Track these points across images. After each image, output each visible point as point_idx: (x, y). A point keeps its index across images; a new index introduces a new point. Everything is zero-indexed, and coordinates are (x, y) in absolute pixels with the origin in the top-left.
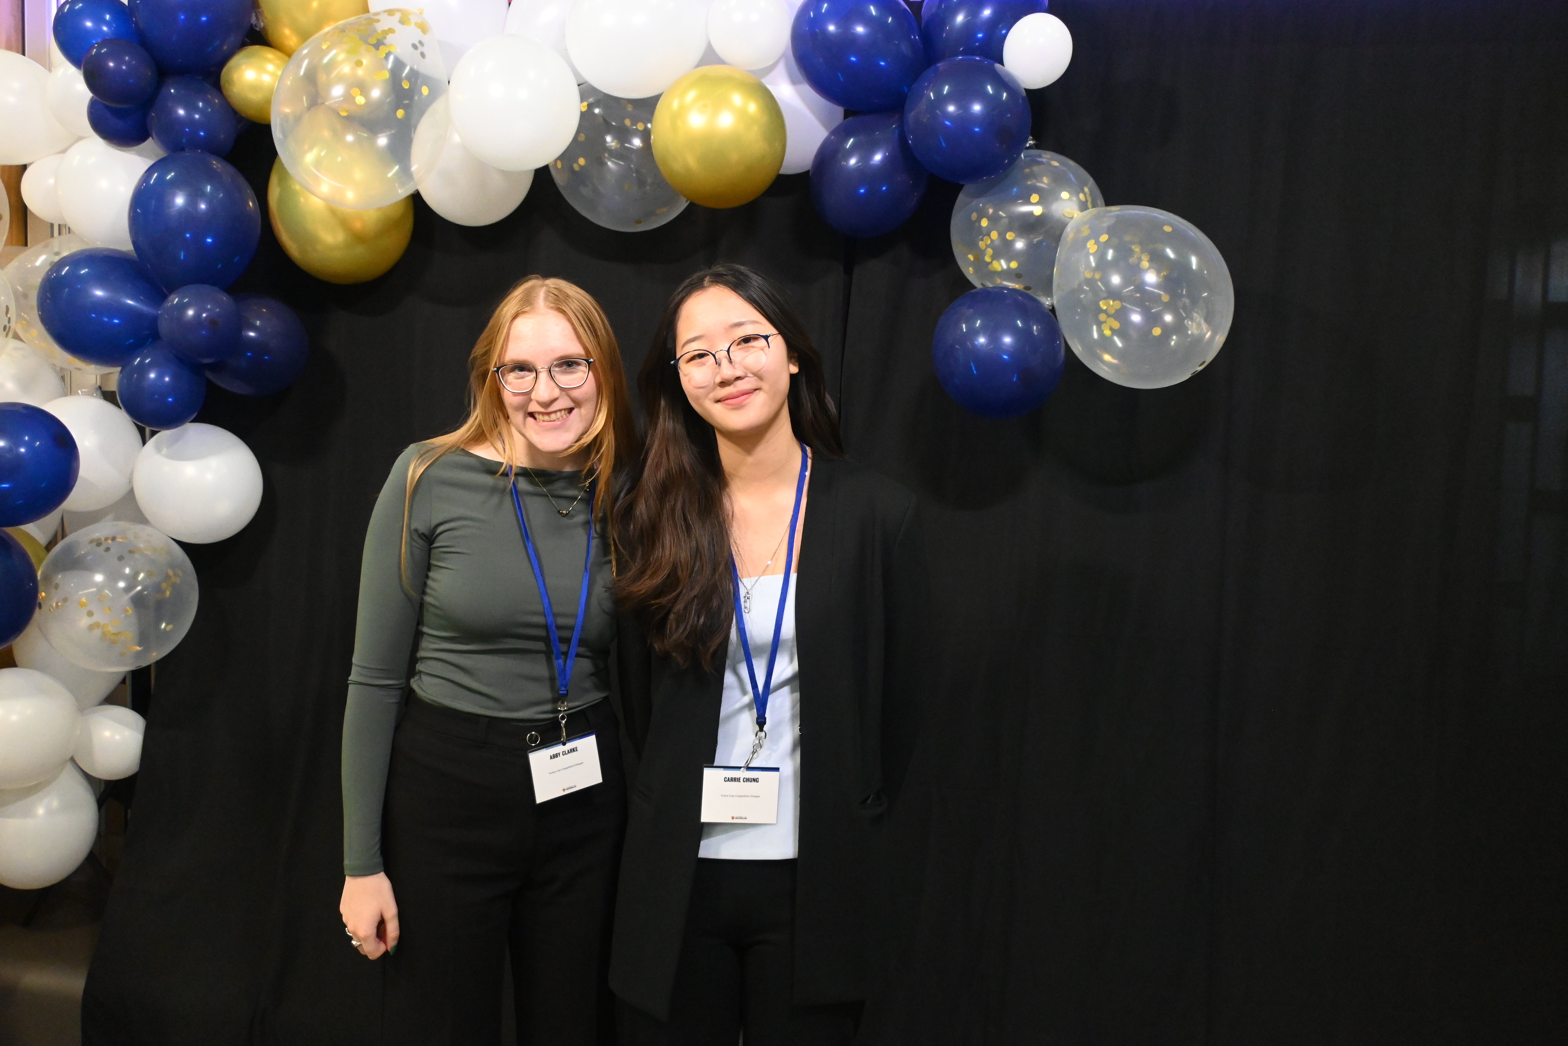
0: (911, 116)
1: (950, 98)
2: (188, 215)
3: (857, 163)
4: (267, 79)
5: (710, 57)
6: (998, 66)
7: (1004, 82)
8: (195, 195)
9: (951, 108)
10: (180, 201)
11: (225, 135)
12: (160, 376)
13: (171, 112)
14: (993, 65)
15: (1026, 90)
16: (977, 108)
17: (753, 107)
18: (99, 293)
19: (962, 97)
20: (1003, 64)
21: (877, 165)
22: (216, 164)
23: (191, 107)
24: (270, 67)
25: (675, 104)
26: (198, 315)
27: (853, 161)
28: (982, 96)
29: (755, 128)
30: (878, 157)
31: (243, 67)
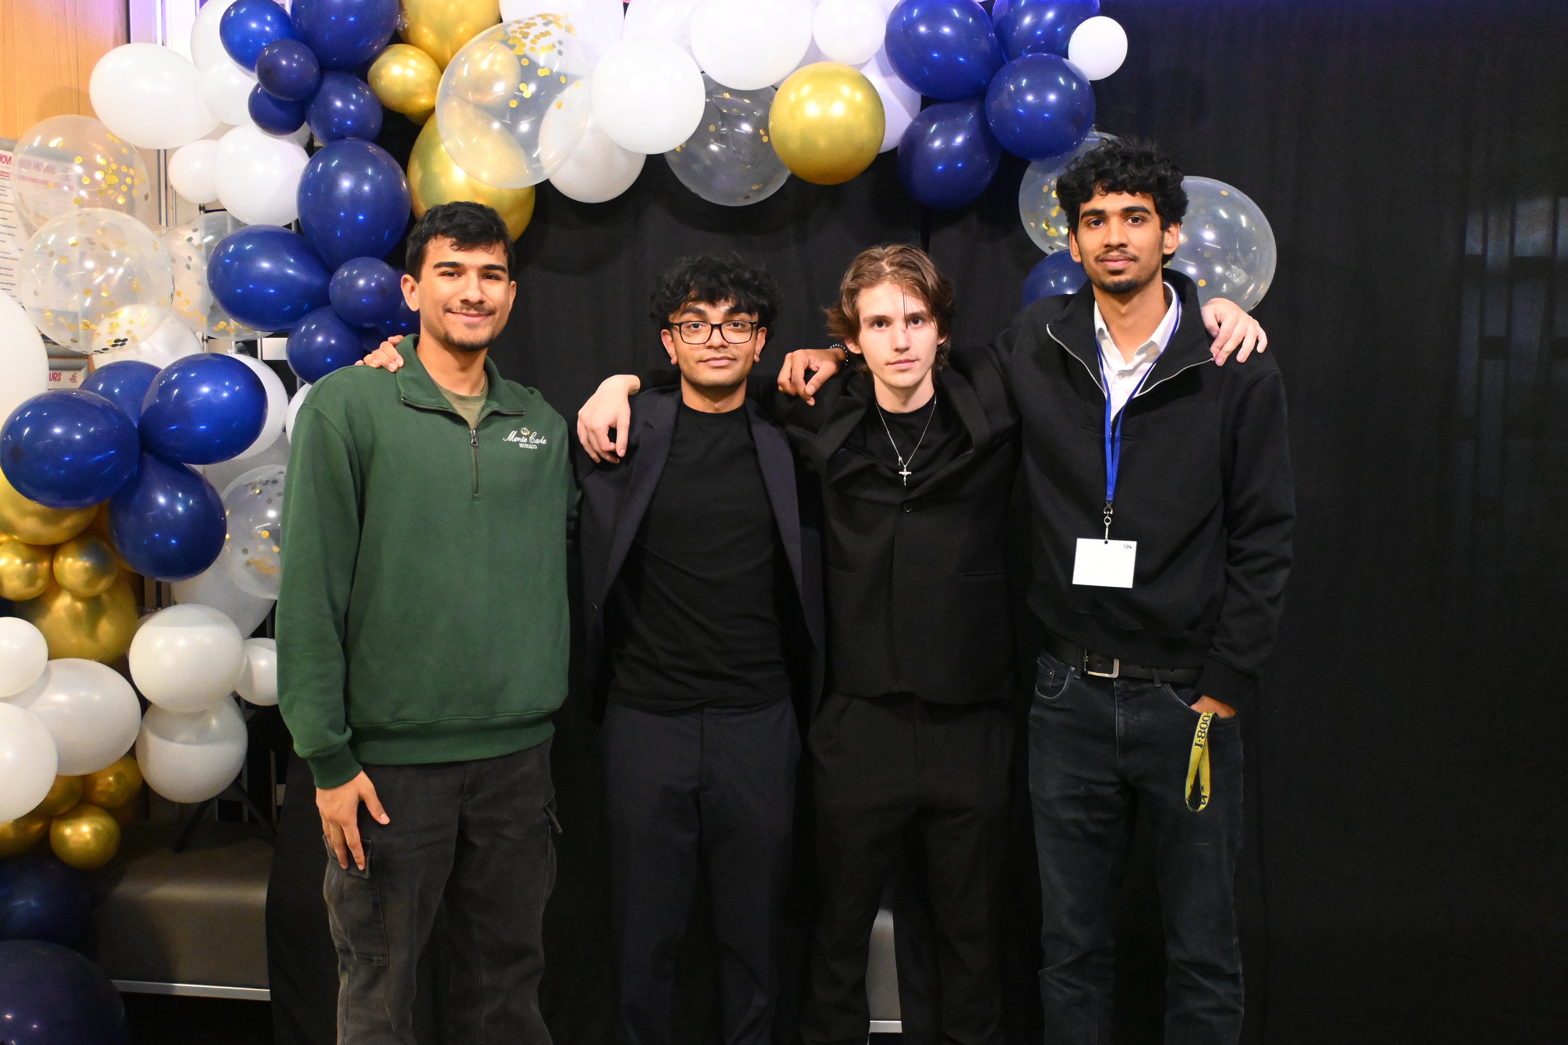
0: (994, 104)
1: (1030, 88)
2: (355, 195)
3: (941, 145)
4: (411, 74)
5: (814, 55)
6: (1065, 60)
7: (1072, 74)
8: (361, 178)
9: (1030, 98)
10: (346, 184)
11: (374, 123)
12: (327, 339)
13: (328, 105)
14: (1062, 60)
15: (1090, 81)
16: (1052, 97)
17: (859, 97)
18: (265, 265)
19: (1039, 88)
20: (1068, 59)
21: (958, 146)
22: (372, 149)
23: (346, 100)
24: (412, 63)
25: (793, 98)
26: (368, 283)
27: (937, 144)
28: (1056, 87)
29: (862, 116)
30: (959, 140)
31: (391, 64)
